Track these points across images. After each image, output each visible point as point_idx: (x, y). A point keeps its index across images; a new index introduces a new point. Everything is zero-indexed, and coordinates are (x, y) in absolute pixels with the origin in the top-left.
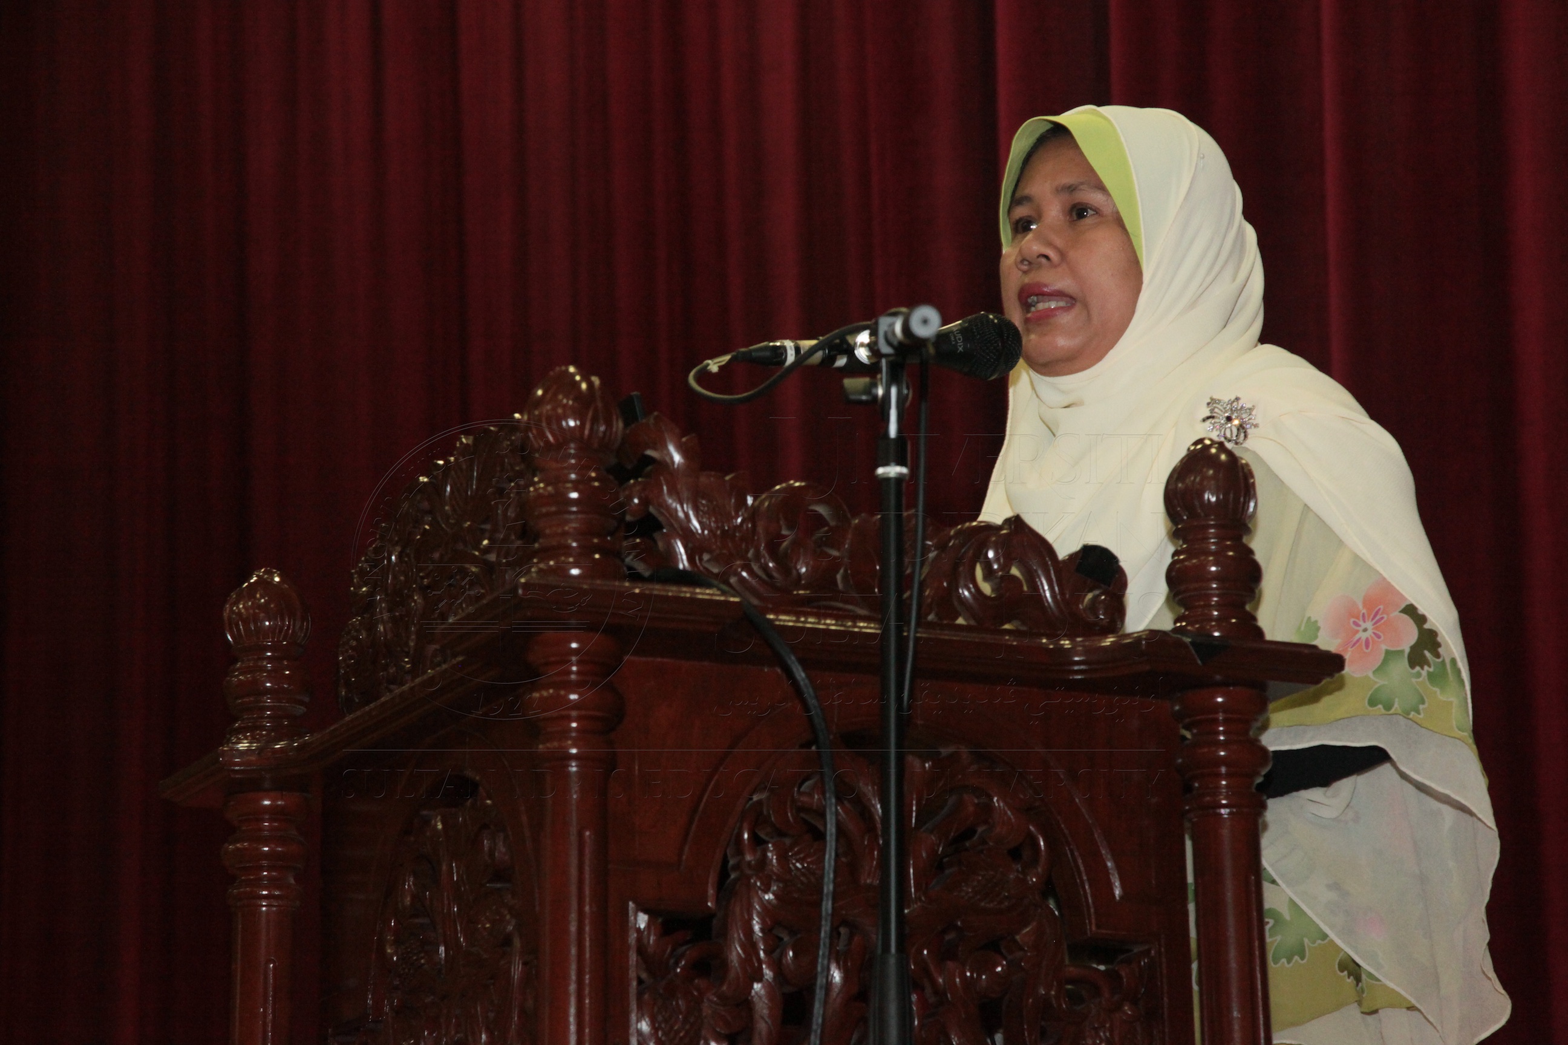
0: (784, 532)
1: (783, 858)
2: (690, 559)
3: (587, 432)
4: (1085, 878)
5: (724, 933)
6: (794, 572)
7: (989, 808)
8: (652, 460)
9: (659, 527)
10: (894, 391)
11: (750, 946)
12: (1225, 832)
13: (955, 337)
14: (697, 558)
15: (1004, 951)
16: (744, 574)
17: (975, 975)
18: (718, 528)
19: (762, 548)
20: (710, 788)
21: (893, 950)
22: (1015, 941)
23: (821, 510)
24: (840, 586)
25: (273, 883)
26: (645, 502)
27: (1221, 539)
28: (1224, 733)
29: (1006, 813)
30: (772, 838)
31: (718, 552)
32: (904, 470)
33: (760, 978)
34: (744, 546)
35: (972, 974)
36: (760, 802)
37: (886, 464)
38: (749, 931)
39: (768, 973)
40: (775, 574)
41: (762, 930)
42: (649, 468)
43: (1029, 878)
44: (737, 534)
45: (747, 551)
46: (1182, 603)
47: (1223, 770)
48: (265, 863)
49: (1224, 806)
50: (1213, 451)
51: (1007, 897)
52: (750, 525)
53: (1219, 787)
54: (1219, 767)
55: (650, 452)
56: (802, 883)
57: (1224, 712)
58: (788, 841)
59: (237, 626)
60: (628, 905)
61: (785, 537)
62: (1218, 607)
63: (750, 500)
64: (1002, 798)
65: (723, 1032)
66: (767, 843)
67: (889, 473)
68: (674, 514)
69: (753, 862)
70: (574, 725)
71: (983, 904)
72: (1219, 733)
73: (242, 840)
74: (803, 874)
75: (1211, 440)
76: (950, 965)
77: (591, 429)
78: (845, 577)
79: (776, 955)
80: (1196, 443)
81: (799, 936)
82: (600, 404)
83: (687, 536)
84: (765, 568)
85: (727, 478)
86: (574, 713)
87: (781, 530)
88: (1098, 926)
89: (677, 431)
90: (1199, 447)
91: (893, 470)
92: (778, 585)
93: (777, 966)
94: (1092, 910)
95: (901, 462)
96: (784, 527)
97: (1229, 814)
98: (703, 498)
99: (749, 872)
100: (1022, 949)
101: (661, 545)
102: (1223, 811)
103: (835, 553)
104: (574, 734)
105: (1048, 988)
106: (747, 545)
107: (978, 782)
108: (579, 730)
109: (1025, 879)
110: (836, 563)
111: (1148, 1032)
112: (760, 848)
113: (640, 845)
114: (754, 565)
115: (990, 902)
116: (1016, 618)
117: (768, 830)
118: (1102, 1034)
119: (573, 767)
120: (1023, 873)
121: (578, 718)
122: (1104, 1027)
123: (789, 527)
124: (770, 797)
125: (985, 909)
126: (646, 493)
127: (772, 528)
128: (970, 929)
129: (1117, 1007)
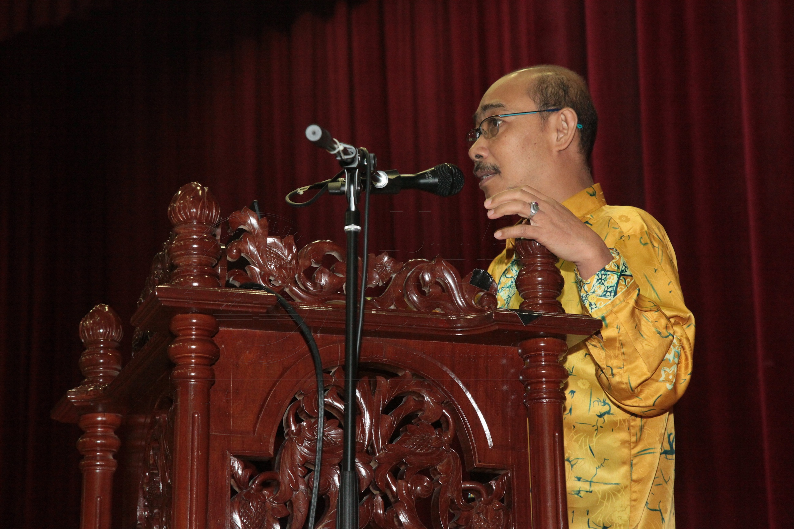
0: (314, 265)
1: (311, 429)
2: (264, 279)
3: (198, 214)
4: (472, 437)
6: (318, 285)
7: (423, 402)
8: (243, 231)
10: (352, 188)
11: (292, 472)
12: (545, 410)
13: (428, 175)
14: (267, 279)
16: (294, 288)
17: (414, 487)
18: (278, 263)
19: (302, 274)
20: (272, 393)
21: (349, 469)
22: (436, 470)
23: (334, 254)
24: (345, 292)
25: (102, 458)
26: (239, 251)
27: (543, 264)
28: (544, 361)
29: (431, 404)
30: (305, 419)
31: (277, 275)
32: (358, 227)
33: (296, 488)
34: (291, 273)
35: (412, 486)
36: (299, 401)
37: (349, 224)
39: (302, 487)
40: (309, 287)
43: (443, 438)
44: (288, 267)
45: (294, 275)
46: (523, 296)
47: (544, 380)
48: (98, 448)
49: (545, 398)
51: (430, 447)
52: (295, 262)
53: (541, 388)
54: (542, 378)
55: (241, 227)
57: (545, 351)
58: (313, 420)
59: (84, 333)
60: (226, 454)
61: (316, 268)
62: (542, 298)
63: (295, 250)
64: (430, 396)
65: (277, 517)
66: (303, 421)
67: (350, 229)
68: (255, 257)
69: (295, 431)
70: (193, 361)
71: (418, 451)
72: (542, 361)
73: (85, 437)
76: (400, 481)
77: (201, 213)
79: (306, 478)
82: (206, 201)
83: (262, 268)
84: (305, 285)
85: (284, 239)
86: (193, 355)
87: (311, 264)
88: (479, 462)
91: (352, 227)
92: (311, 292)
94: (476, 453)
95: (356, 224)
96: (314, 263)
97: (547, 402)
99: (292, 436)
100: (439, 474)
101: (248, 273)
102: (544, 400)
103: (341, 276)
104: (193, 366)
105: (452, 493)
106: (293, 272)
107: (416, 389)
108: (195, 364)
109: (441, 438)
110: (341, 281)
111: (507, 515)
112: (298, 425)
113: (233, 423)
114: (299, 283)
115: (421, 450)
116: (438, 307)
117: (304, 415)
118: (481, 516)
119: (193, 382)
120: (440, 435)
121: (196, 357)
122: (482, 512)
123: (317, 263)
124: (303, 398)
125: (418, 453)
126: (240, 247)
127: (307, 263)
128: (411, 464)
129: (490, 502)
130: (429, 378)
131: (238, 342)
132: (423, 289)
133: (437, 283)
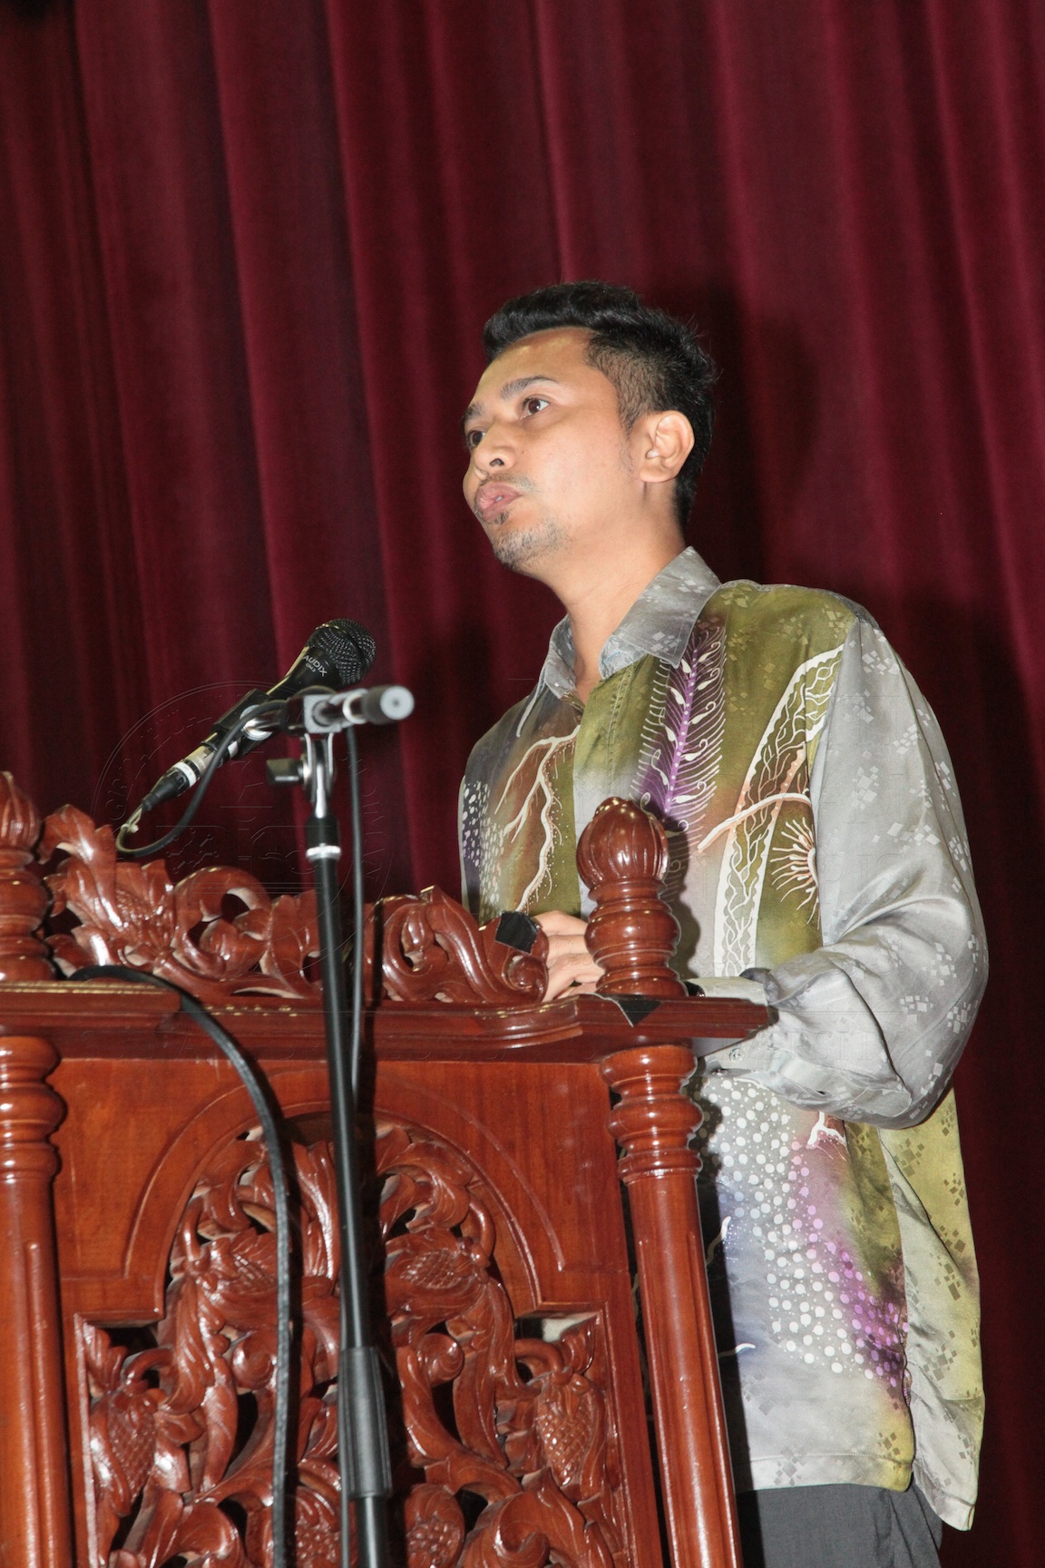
0: (206, 919)
1: (228, 1254)
2: (113, 954)
4: (527, 1250)
5: (172, 1337)
6: (219, 960)
7: (428, 1188)
8: (65, 854)
9: (77, 922)
10: (319, 770)
11: (200, 1347)
12: (662, 1193)
14: (119, 951)
15: (451, 1332)
16: (168, 966)
17: (426, 1360)
18: (138, 919)
19: (184, 938)
20: (149, 1188)
22: (463, 1321)
23: (242, 894)
24: (265, 971)
26: (62, 898)
27: (636, 898)
28: (654, 1093)
29: (445, 1191)
30: (213, 1235)
31: (140, 943)
32: (336, 850)
33: (212, 1382)
34: (166, 936)
35: (423, 1359)
36: (200, 1200)
37: (315, 844)
38: (198, 1336)
39: (220, 1378)
40: (199, 963)
41: (211, 1332)
42: (63, 862)
43: (472, 1255)
44: (158, 924)
45: (170, 939)
47: (655, 1130)
49: (657, 1168)
50: (623, 811)
51: (452, 1277)
52: (171, 915)
53: (652, 1148)
54: (651, 1127)
55: (62, 846)
56: (248, 1279)
57: (652, 1072)
58: (231, 1236)
60: (73, 1318)
62: (641, 965)
63: (169, 888)
64: (442, 1174)
65: (177, 1441)
66: (209, 1240)
67: (319, 853)
68: (91, 907)
69: (197, 1262)
70: (8, 1135)
71: (430, 1285)
72: (646, 1094)
74: (250, 1271)
75: (619, 799)
77: (9, 827)
78: (269, 963)
79: (227, 1355)
80: (605, 804)
81: (249, 1334)
82: (16, 801)
83: (106, 930)
84: (188, 958)
85: (145, 867)
86: (7, 1123)
87: (202, 916)
88: (544, 1299)
89: (90, 822)
90: (607, 808)
91: (323, 852)
92: (202, 973)
93: (228, 1367)
94: (537, 1282)
95: (331, 842)
96: (205, 913)
97: (665, 1174)
98: (122, 890)
99: (194, 1273)
100: (471, 1329)
101: (80, 940)
102: (657, 1172)
103: (257, 937)
104: (8, 1145)
105: (499, 1366)
106: (169, 935)
107: (414, 1160)
108: (14, 1141)
109: (468, 1258)
110: (259, 946)
111: (599, 1401)
112: (203, 1248)
113: (83, 1254)
114: (177, 956)
115: (436, 1283)
116: (441, 991)
117: (210, 1227)
118: (554, 1409)
119: (10, 1179)
120: (467, 1250)
121: (14, 1127)
122: (556, 1401)
123: (211, 911)
124: (210, 1192)
125: (431, 1291)
126: (63, 888)
127: (193, 915)
128: (419, 1313)
129: (567, 1380)
130: (439, 1138)
131: (79, 1086)
132: (407, 955)
133: (436, 944)
